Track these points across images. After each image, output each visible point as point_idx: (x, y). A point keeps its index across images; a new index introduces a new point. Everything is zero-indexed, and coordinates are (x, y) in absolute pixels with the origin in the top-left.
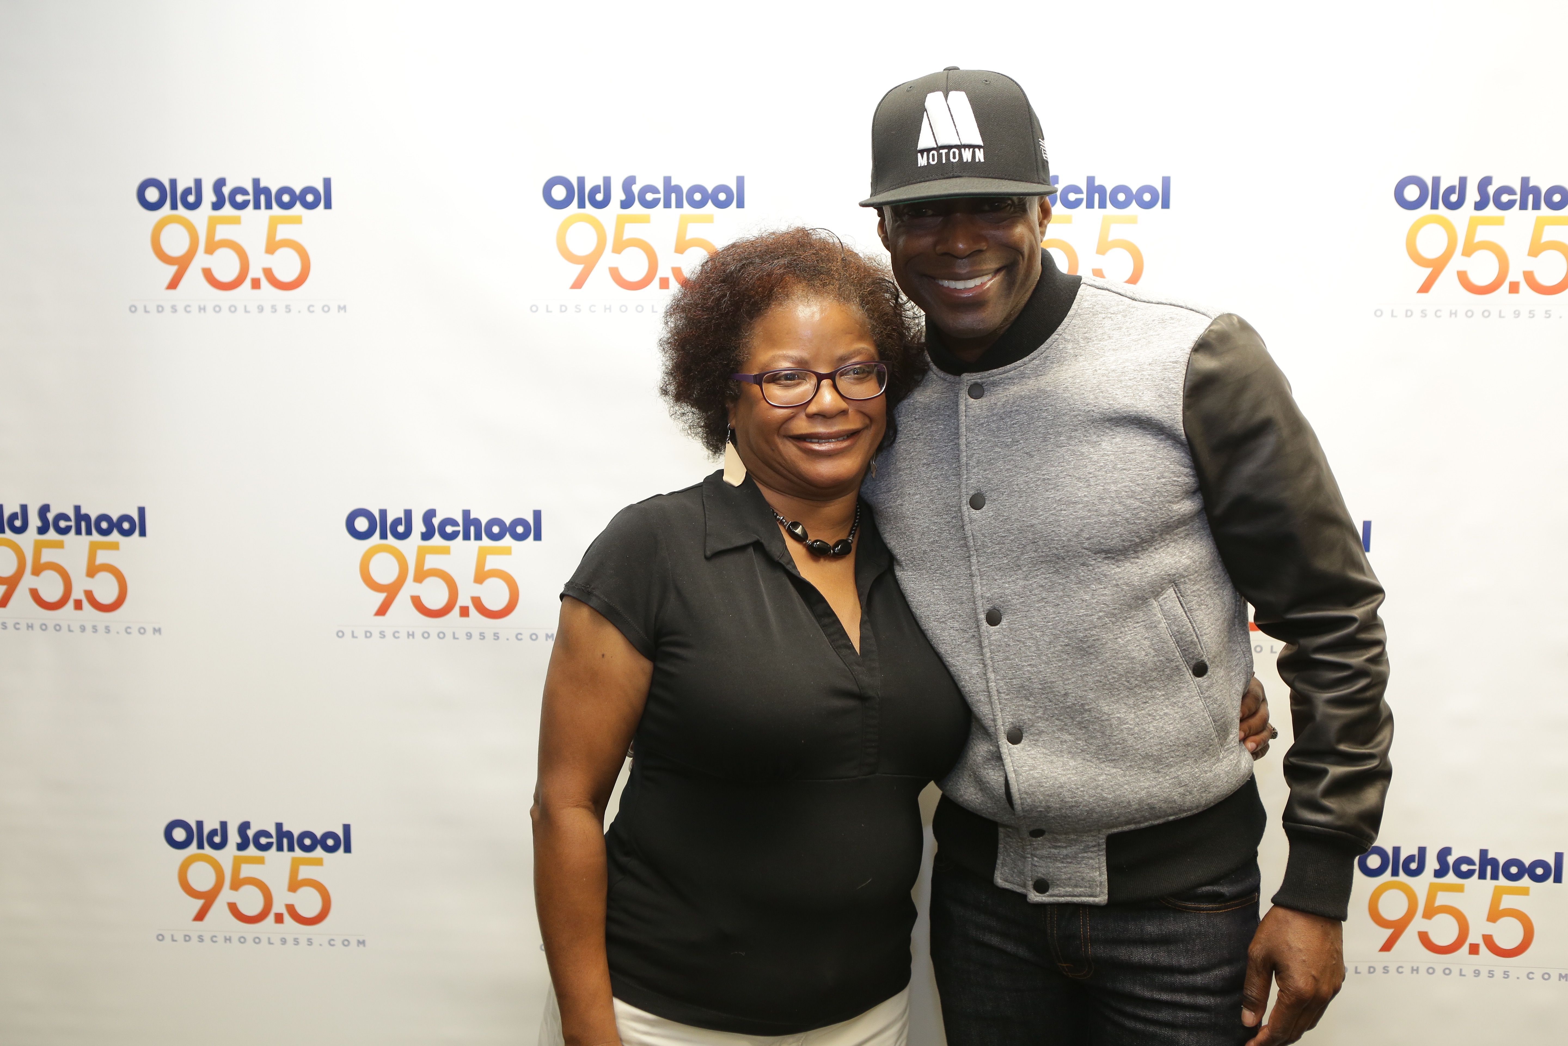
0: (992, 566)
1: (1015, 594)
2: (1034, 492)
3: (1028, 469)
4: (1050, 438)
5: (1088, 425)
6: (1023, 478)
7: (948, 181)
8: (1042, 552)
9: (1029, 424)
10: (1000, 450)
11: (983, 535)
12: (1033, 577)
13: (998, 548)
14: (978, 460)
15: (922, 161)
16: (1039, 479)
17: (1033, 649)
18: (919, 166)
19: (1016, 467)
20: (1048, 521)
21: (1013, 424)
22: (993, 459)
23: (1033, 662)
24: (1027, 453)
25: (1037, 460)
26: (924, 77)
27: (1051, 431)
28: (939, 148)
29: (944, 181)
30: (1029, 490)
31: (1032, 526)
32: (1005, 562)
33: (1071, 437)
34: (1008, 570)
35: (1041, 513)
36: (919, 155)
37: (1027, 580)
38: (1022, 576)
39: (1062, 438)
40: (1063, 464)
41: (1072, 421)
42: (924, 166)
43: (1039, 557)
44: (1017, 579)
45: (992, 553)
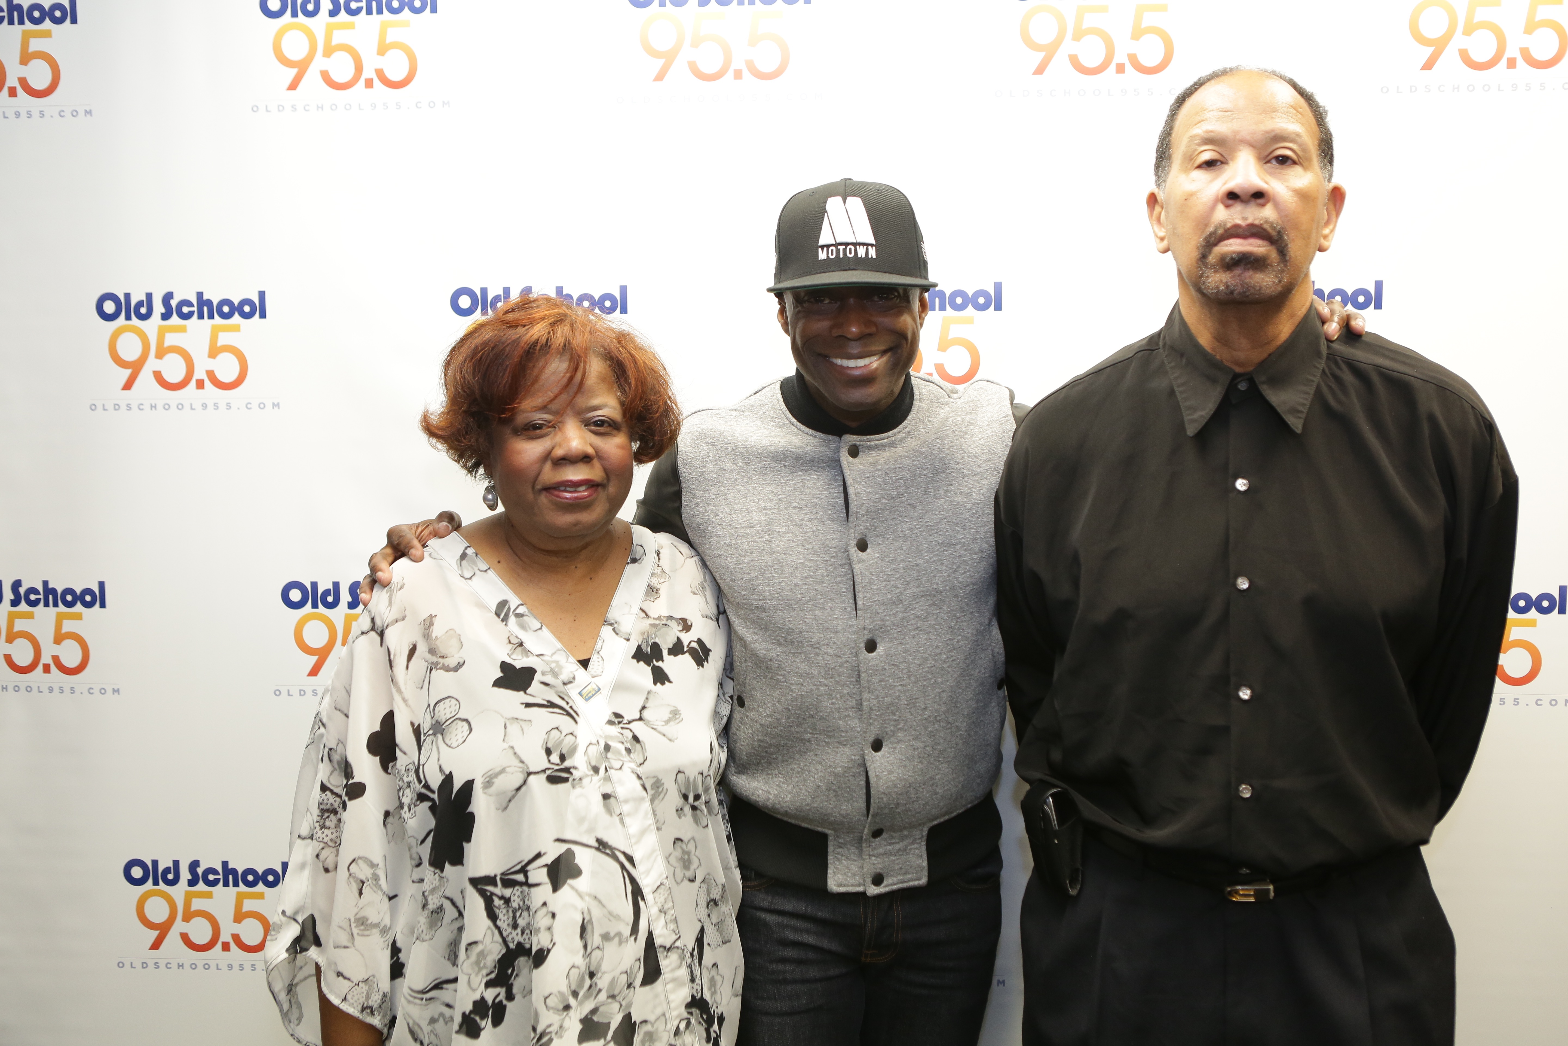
0: (876, 601)
1: (894, 625)
4: (931, 492)
5: (961, 480)
6: (907, 525)
7: (845, 272)
9: (913, 479)
10: (887, 501)
11: (871, 573)
12: (912, 610)
13: (883, 585)
14: (867, 510)
15: (822, 255)
18: (820, 259)
19: (900, 516)
21: (898, 479)
22: (881, 509)
24: (910, 505)
25: (919, 509)
27: (931, 486)
28: (837, 245)
29: (842, 272)
30: (913, 536)
32: (889, 597)
33: (947, 491)
34: (890, 604)
36: (820, 250)
37: (906, 613)
38: (902, 609)
39: (940, 492)
40: (943, 513)
41: (948, 478)
42: (824, 259)
44: (897, 612)
45: (877, 589)
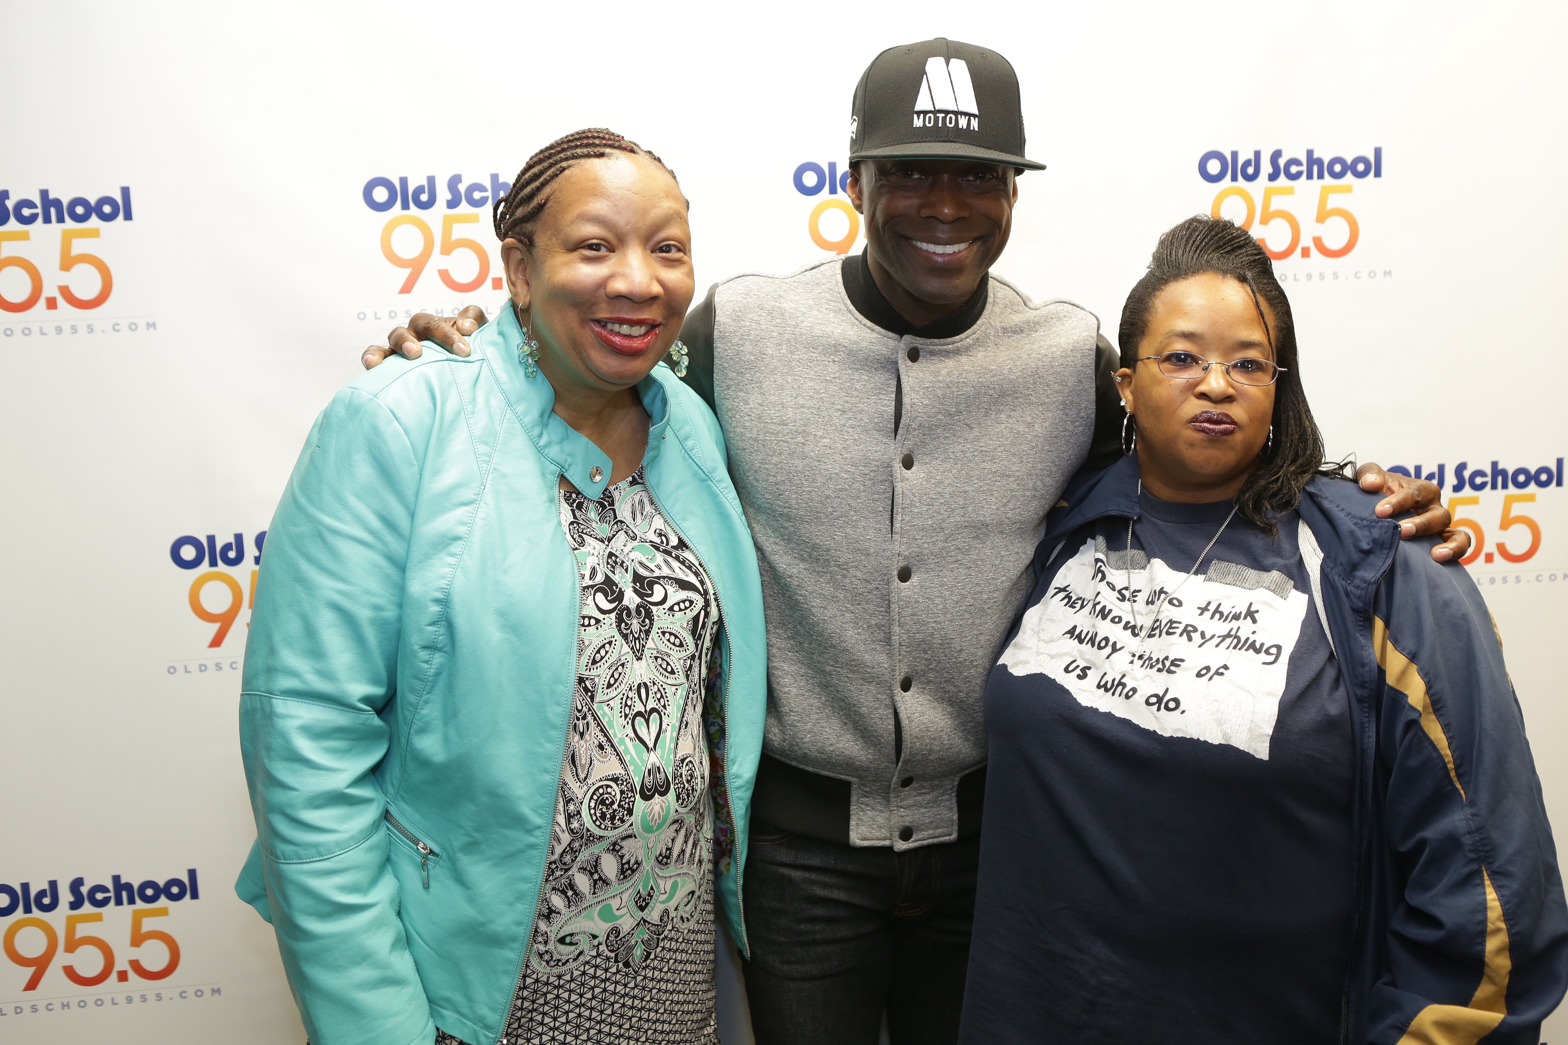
0: (914, 525)
1: (932, 554)
2: (970, 461)
3: (966, 439)
4: (992, 415)
5: (1026, 407)
6: (960, 447)
7: (944, 144)
8: (969, 517)
9: (975, 398)
10: (943, 417)
11: (914, 494)
12: (953, 540)
13: (925, 509)
14: (920, 424)
15: (918, 122)
16: (977, 450)
17: (940, 607)
18: (914, 126)
19: (954, 436)
20: (982, 489)
21: (960, 395)
22: (935, 425)
23: (939, 619)
24: (967, 425)
25: (976, 431)
26: (922, 42)
27: (993, 408)
28: (936, 112)
29: (940, 144)
30: (965, 459)
31: (965, 492)
32: (930, 522)
33: (1009, 417)
34: (930, 531)
35: (976, 481)
36: (916, 116)
37: (946, 543)
38: (943, 538)
39: (1002, 416)
40: (1001, 440)
42: (920, 127)
43: (965, 522)
44: (937, 540)
45: (918, 513)
